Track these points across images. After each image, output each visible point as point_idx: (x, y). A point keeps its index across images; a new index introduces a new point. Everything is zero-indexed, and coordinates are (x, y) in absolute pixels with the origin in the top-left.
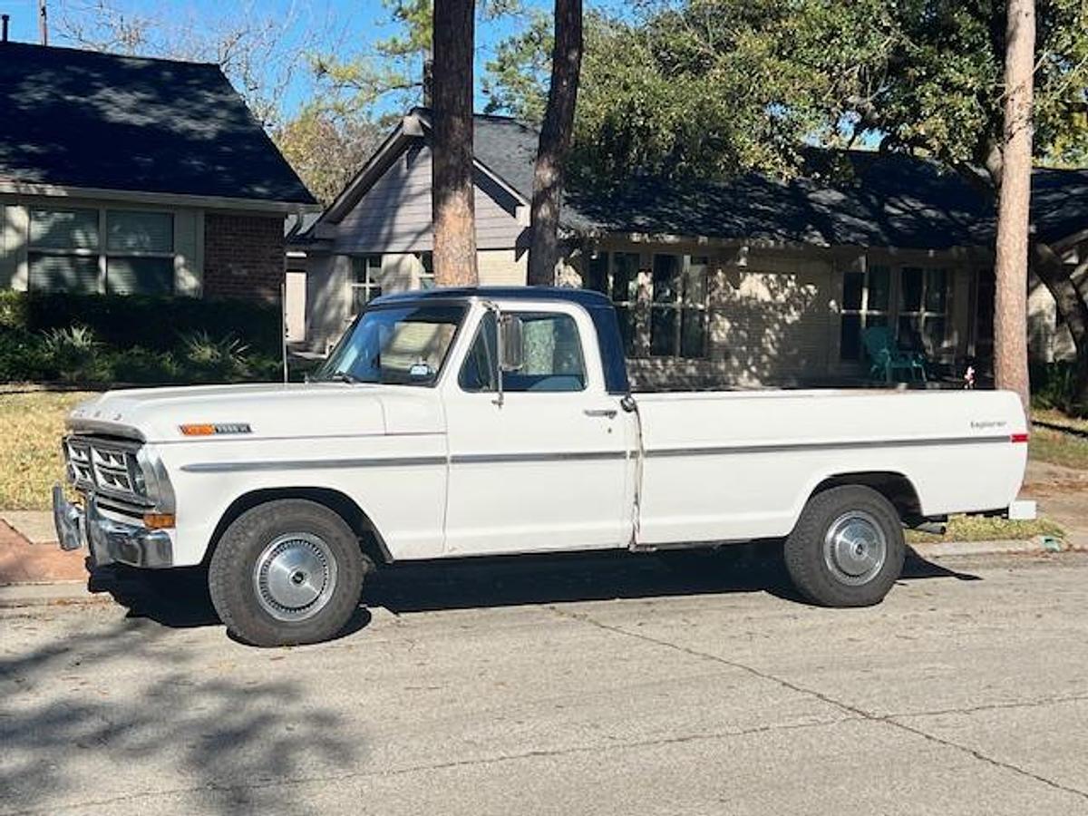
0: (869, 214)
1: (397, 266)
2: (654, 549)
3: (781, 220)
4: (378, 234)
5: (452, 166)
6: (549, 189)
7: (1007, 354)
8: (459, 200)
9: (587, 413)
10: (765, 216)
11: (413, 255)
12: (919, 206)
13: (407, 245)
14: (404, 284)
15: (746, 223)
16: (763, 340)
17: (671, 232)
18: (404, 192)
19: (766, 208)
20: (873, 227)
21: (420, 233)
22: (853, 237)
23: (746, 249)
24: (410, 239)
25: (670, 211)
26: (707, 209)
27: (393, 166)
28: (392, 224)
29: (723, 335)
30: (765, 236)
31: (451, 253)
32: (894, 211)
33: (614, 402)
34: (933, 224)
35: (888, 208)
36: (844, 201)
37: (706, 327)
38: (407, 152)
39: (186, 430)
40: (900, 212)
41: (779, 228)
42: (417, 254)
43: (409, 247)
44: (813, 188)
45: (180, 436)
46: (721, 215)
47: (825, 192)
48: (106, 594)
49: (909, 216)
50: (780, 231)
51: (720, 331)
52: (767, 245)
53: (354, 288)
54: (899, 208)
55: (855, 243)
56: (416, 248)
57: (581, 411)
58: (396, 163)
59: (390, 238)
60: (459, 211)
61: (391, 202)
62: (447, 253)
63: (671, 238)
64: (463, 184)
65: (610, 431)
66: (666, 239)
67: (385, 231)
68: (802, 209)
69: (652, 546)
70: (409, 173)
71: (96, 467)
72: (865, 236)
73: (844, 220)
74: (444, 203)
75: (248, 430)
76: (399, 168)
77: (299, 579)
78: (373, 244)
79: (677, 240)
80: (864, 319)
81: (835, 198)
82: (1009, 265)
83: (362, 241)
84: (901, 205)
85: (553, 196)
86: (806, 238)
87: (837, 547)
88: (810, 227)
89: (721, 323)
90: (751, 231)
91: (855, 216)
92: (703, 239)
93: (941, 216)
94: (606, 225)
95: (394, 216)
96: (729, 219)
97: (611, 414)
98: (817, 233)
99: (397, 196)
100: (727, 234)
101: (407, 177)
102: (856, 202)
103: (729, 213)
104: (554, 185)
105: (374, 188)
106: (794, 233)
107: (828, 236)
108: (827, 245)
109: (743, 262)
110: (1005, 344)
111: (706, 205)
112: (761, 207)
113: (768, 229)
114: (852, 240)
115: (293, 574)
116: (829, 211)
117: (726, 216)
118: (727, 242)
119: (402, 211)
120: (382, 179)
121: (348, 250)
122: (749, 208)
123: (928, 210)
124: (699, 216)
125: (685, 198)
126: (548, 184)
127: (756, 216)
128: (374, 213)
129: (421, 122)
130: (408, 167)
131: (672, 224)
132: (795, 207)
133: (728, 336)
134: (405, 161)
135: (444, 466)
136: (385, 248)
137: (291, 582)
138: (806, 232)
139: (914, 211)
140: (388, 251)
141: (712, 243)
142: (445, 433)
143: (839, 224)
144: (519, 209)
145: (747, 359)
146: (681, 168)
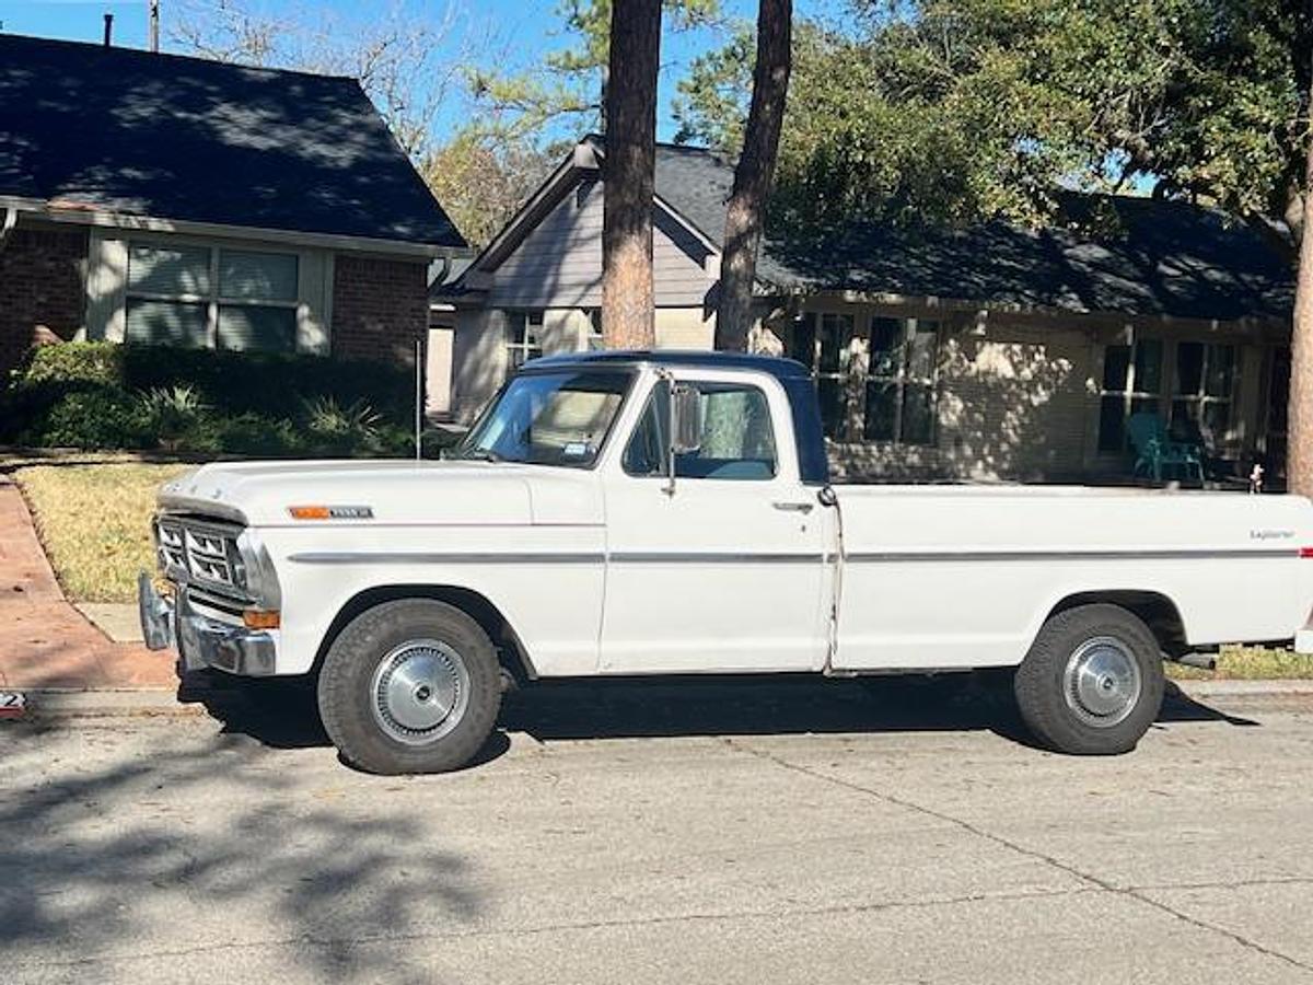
0: (1139, 274)
1: (562, 323)
2: (855, 674)
3: (1031, 279)
4: (541, 286)
5: (629, 205)
6: (744, 235)
7: (1303, 450)
8: (635, 246)
9: (776, 506)
10: (1012, 274)
11: (580, 312)
12: (1201, 266)
14: (569, 345)
16: (1004, 425)
17: (894, 290)
18: (573, 236)
19: (1012, 263)
20: (1143, 290)
21: (590, 286)
22: (1118, 301)
23: (985, 313)
24: (581, 290)
25: (894, 265)
26: (939, 264)
27: (560, 205)
28: (557, 274)
29: (954, 418)
30: (1009, 298)
31: (623, 309)
32: (1171, 272)
33: (810, 494)
34: (1218, 288)
35: (1162, 268)
36: (1108, 258)
37: (933, 408)
38: (578, 188)
39: (296, 513)
40: (1177, 273)
41: (1030, 289)
42: (586, 310)
43: (578, 301)
44: (1070, 242)
45: (288, 520)
46: (956, 272)
47: (1084, 247)
48: (199, 705)
49: (1189, 278)
50: (1028, 292)
51: (950, 413)
52: (1012, 309)
53: (509, 349)
54: (1177, 268)
55: (1122, 308)
56: (586, 302)
57: (769, 504)
58: (563, 202)
59: (554, 290)
60: (635, 259)
61: (556, 248)
62: (618, 309)
63: (893, 298)
64: (640, 228)
65: (803, 529)
66: (886, 299)
67: (549, 281)
68: (1056, 267)
69: (851, 671)
70: (579, 213)
71: (190, 553)
72: (1133, 301)
73: (1107, 280)
74: (617, 250)
75: (370, 514)
76: (567, 207)
77: (424, 694)
78: (534, 297)
79: (901, 300)
80: (1129, 402)
81: (1097, 255)
83: (521, 294)
84: (1177, 263)
85: (749, 244)
86: (1060, 301)
87: (1080, 679)
88: (1065, 287)
89: (952, 403)
90: (991, 292)
91: (1119, 276)
92: (932, 300)
93: (1228, 279)
94: (814, 280)
95: (560, 264)
96: (965, 276)
97: (806, 508)
98: (1074, 296)
99: (565, 240)
100: (963, 294)
101: (577, 217)
102: (1124, 260)
103: (965, 269)
104: (750, 230)
106: (1045, 295)
107: (1087, 299)
108: (1085, 311)
109: (980, 330)
110: (1303, 437)
111: (938, 260)
112: (1005, 263)
113: (1013, 290)
114: (1116, 305)
115: (418, 689)
116: (1089, 270)
117: (962, 272)
118: (962, 305)
119: (568, 258)
120: (547, 219)
121: (504, 303)
122: (990, 263)
123: (1212, 272)
124: (929, 272)
125: (912, 250)
126: (743, 229)
127: (998, 274)
128: (537, 260)
129: (595, 153)
130: (578, 206)
131: (895, 281)
132: (1047, 264)
133: (960, 418)
134: (575, 199)
135: (602, 565)
136: (549, 301)
137: (415, 698)
138: (1060, 294)
139: (1194, 272)
140: (552, 305)
141: (943, 305)
142: (603, 525)
143: (1101, 286)
144: (708, 258)
145: (982, 447)
146: (907, 212)
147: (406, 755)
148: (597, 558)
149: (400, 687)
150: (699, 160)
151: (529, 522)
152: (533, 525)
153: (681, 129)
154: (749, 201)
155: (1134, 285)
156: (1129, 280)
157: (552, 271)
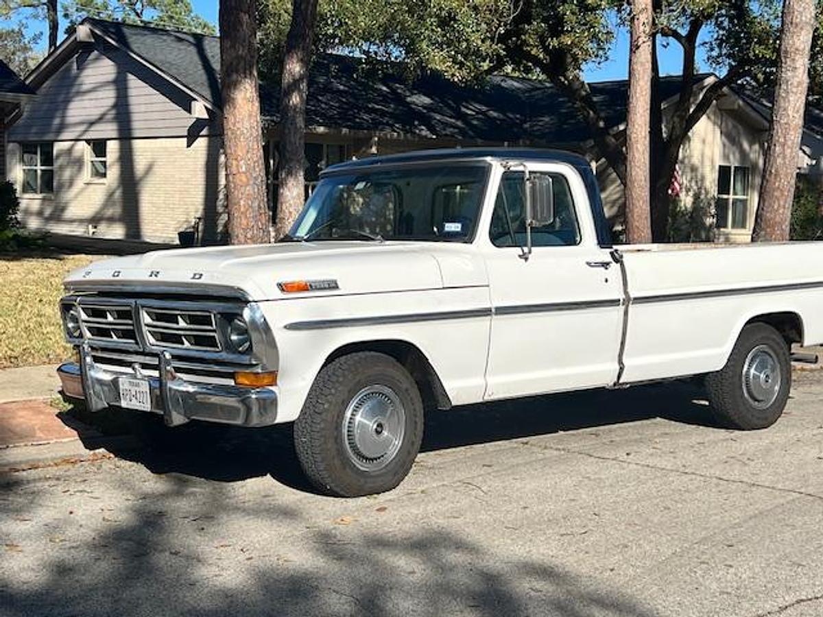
0: (454, 115)
1: (69, 151)
3: (395, 117)
4: (50, 125)
5: (241, 57)
6: (298, 80)
7: (637, 219)
8: (247, 86)
9: (588, 264)
10: (383, 114)
11: (84, 142)
12: (484, 108)
13: (77, 134)
14: (76, 167)
15: (372, 119)
16: (387, 213)
17: (321, 125)
18: (74, 89)
19: (380, 107)
20: (459, 123)
21: (92, 124)
22: (449, 131)
23: (376, 139)
24: (82, 128)
25: (313, 108)
26: (339, 108)
27: (63, 68)
28: (63, 117)
29: (358, 209)
30: (388, 130)
31: (242, 133)
32: (469, 112)
34: (498, 122)
35: (463, 109)
36: (432, 104)
37: (345, 202)
38: (76, 55)
39: (283, 287)
40: (474, 113)
41: (397, 123)
42: (88, 141)
43: (80, 136)
44: (408, 94)
45: (278, 294)
46: (351, 112)
47: (416, 96)
49: (480, 116)
50: (397, 125)
51: (356, 206)
52: (392, 135)
53: (24, 170)
54: (471, 110)
55: (452, 135)
56: (88, 136)
57: (584, 262)
58: (66, 65)
59: (62, 127)
60: (248, 95)
61: (61, 98)
62: (238, 132)
63: (321, 129)
64: (251, 73)
65: (606, 281)
66: (318, 130)
67: (57, 121)
68: (405, 109)
69: (627, 384)
70: (79, 74)
72: (456, 130)
73: (438, 118)
75: (337, 287)
76: (69, 69)
77: (379, 429)
78: (44, 133)
79: (327, 131)
80: (458, 195)
81: (426, 102)
82: (637, 148)
83: (34, 130)
84: (471, 107)
85: (301, 87)
86: (417, 131)
87: (751, 377)
88: (416, 123)
89: (357, 199)
90: (376, 125)
91: (443, 115)
92: (345, 130)
93: (501, 116)
94: (268, 118)
95: (65, 109)
96: (357, 115)
97: (605, 265)
98: (423, 127)
99: (68, 93)
100: (359, 127)
101: (77, 77)
102: (441, 105)
103: (356, 111)
104: (301, 78)
105: (45, 85)
106: (408, 127)
107: (432, 129)
108: (434, 137)
109: (374, 150)
110: (636, 210)
111: (337, 105)
112: (377, 107)
113: (387, 124)
114: (449, 133)
115: (375, 426)
116: (425, 111)
117: (354, 113)
118: (363, 133)
119: (72, 105)
120: (53, 77)
121: (19, 138)
122: (367, 107)
123: (491, 112)
124: (335, 112)
125: (320, 98)
126: (297, 76)
127: (376, 114)
128: (45, 106)
129: (91, 31)
130: (78, 69)
131: (318, 119)
132: (401, 108)
133: (361, 209)
134: (75, 64)
135: (489, 317)
136: (58, 136)
137: (374, 433)
138: (416, 127)
139: (483, 113)
140: (60, 138)
141: (352, 133)
142: (488, 286)
143: (435, 121)
144: (193, 103)
145: (375, 227)
146: (363, 68)
147: (369, 480)
148: (485, 312)
149: (362, 425)
150: (165, 37)
151: (441, 287)
152: (444, 288)
153: (69, 25)
154: (301, 57)
155: (453, 120)
156: (450, 117)
157: (59, 114)
